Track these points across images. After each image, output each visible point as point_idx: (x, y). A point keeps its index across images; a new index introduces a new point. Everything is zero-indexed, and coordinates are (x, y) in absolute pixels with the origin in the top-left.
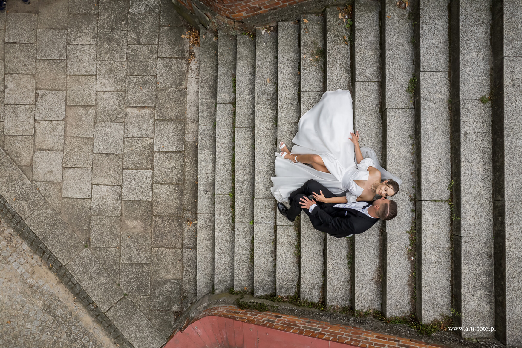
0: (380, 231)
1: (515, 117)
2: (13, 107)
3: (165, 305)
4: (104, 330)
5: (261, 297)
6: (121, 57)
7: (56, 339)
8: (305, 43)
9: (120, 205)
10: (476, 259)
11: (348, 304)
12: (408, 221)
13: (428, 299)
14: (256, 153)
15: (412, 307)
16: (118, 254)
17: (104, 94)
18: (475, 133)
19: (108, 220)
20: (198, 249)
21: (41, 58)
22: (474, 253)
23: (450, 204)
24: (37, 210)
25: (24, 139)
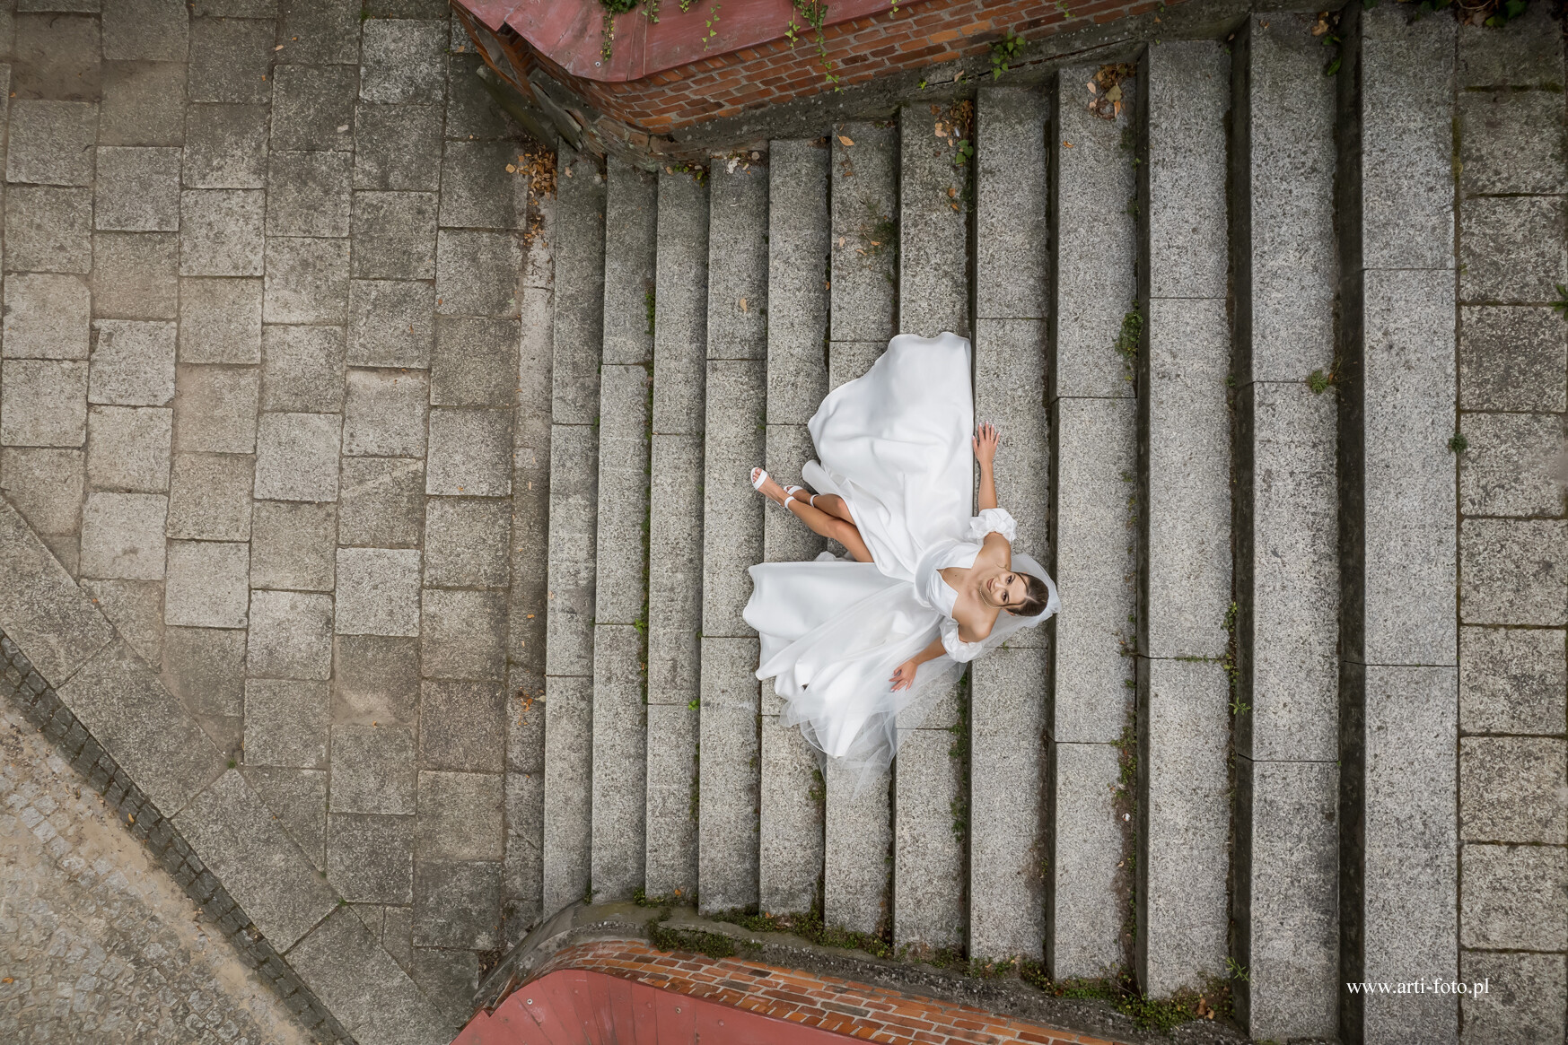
0: (1042, 738)
1: (1394, 432)
2: (25, 368)
3: (455, 934)
4: (282, 1003)
5: (718, 917)
6: (336, 228)
7: (143, 1030)
8: (842, 203)
9: (330, 647)
10: (1290, 823)
11: (953, 939)
12: (1115, 712)
13: (1165, 930)
14: (707, 509)
15: (1127, 952)
16: (322, 788)
17: (285, 330)
18: (1292, 474)
19: (295, 692)
20: (546, 776)
21: (108, 228)
22: (1285, 806)
23: (1227, 667)
24: (91, 659)
25: (55, 459)
